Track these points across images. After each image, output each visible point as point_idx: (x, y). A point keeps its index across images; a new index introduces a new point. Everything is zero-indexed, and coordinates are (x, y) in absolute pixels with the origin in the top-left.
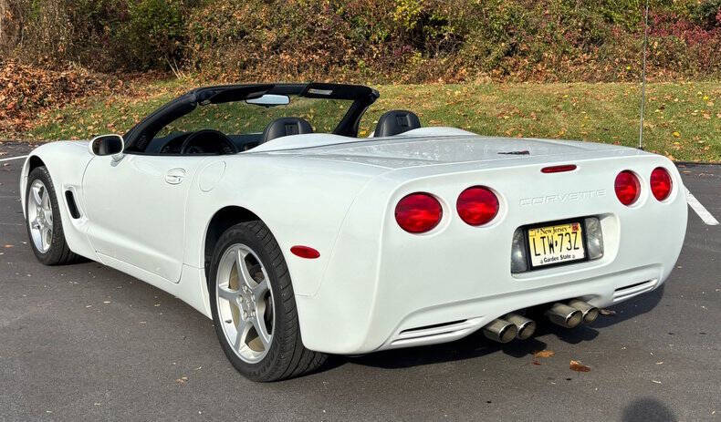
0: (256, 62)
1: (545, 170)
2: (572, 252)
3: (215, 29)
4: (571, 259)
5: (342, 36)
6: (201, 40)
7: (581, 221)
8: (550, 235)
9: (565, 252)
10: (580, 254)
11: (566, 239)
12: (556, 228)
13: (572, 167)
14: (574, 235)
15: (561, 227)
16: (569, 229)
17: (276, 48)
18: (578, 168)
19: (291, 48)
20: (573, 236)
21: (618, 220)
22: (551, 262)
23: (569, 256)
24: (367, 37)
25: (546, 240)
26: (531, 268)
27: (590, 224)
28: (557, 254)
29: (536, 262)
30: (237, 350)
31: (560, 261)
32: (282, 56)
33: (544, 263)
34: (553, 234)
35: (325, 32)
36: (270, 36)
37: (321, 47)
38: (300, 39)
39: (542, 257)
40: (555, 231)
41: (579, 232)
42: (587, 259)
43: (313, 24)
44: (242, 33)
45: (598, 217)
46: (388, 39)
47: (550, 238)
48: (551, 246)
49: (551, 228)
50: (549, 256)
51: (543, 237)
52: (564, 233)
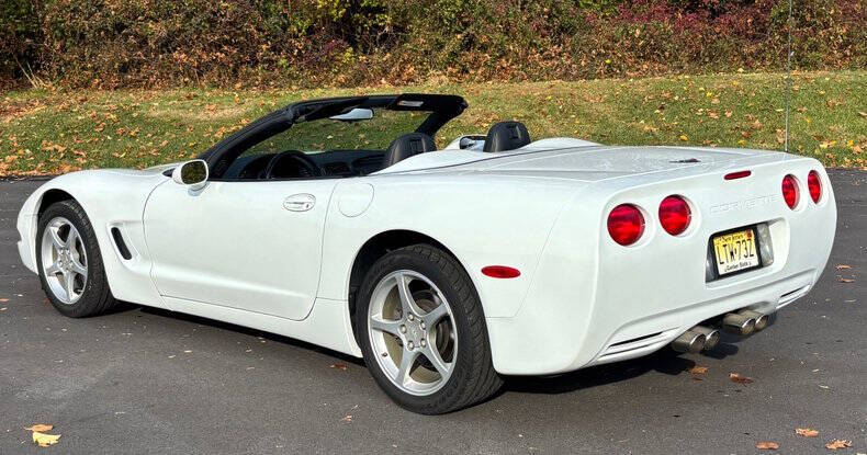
0: (140, 63)
1: (728, 177)
2: (749, 260)
3: (82, 22)
4: (749, 266)
5: (253, 28)
6: (63, 37)
7: (753, 228)
9: (743, 260)
10: (754, 261)
11: (743, 246)
12: (734, 236)
13: (747, 173)
15: (739, 234)
16: (744, 236)
17: (166, 45)
18: (753, 174)
19: (187, 45)
20: (748, 243)
21: (788, 224)
22: (733, 270)
23: (747, 264)
24: (285, 28)
25: (727, 248)
26: (718, 277)
27: (761, 230)
28: (739, 262)
29: (722, 271)
30: (401, 383)
31: (740, 268)
32: (176, 55)
33: (728, 272)
34: (731, 241)
35: (231, 23)
36: (157, 29)
37: (227, 43)
38: (198, 32)
39: (726, 265)
40: (734, 239)
41: (753, 238)
42: (761, 265)
43: (214, 14)
44: (119, 27)
45: (766, 223)
46: (310, 31)
47: (730, 247)
48: (732, 254)
49: (731, 236)
50: (731, 264)
51: (725, 246)
52: (740, 240)
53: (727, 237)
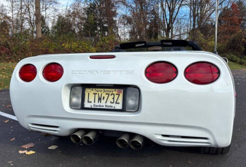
1: (92, 57)
2: (114, 105)
4: (113, 108)
7: (124, 88)
8: (100, 93)
9: (109, 104)
10: (119, 107)
11: (111, 97)
12: (105, 90)
13: (113, 57)
14: (118, 96)
16: (115, 92)
23: (112, 107)
25: (97, 96)
26: (83, 108)
28: (103, 104)
29: (87, 105)
31: (104, 107)
33: (93, 107)
34: (102, 93)
39: (92, 104)
41: (121, 95)
42: (123, 110)
47: (100, 95)
48: (100, 99)
49: (102, 90)
50: (97, 103)
51: (95, 94)
52: (110, 93)
53: (99, 89)
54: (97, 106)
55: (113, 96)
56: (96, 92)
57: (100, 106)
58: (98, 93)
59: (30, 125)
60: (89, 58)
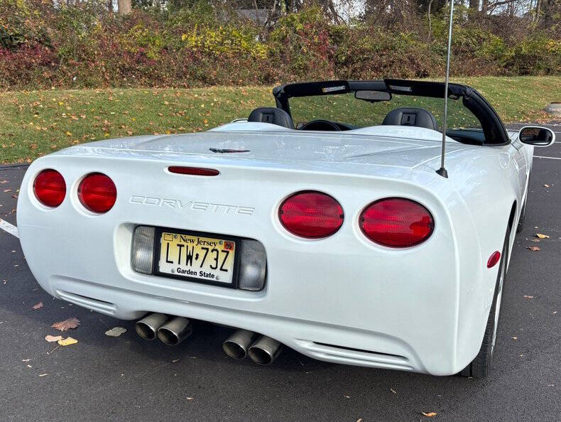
1: (174, 169)
2: (217, 273)
4: (214, 279)
7: (237, 241)
8: (190, 245)
9: (207, 269)
10: (227, 277)
11: (212, 256)
12: (202, 239)
13: (213, 173)
14: (224, 255)
15: (209, 240)
16: (219, 245)
18: (222, 175)
22: (186, 275)
23: (213, 276)
25: (184, 249)
26: (156, 272)
27: (248, 248)
28: (195, 267)
29: (164, 267)
31: (198, 276)
33: (176, 273)
34: (195, 245)
39: (175, 266)
40: (199, 242)
41: (232, 253)
42: (235, 284)
47: (190, 249)
48: (189, 258)
49: (195, 238)
50: (183, 266)
51: (181, 246)
52: (211, 248)
53: (188, 237)
54: (184, 272)
55: (215, 253)
56: (183, 243)
57: (189, 272)
58: (185, 244)
59: (60, 293)
60: (166, 170)
